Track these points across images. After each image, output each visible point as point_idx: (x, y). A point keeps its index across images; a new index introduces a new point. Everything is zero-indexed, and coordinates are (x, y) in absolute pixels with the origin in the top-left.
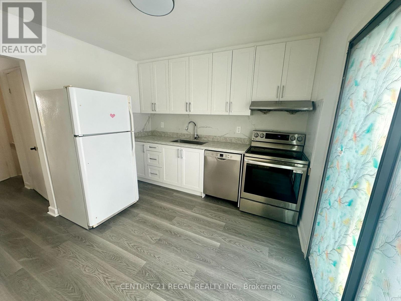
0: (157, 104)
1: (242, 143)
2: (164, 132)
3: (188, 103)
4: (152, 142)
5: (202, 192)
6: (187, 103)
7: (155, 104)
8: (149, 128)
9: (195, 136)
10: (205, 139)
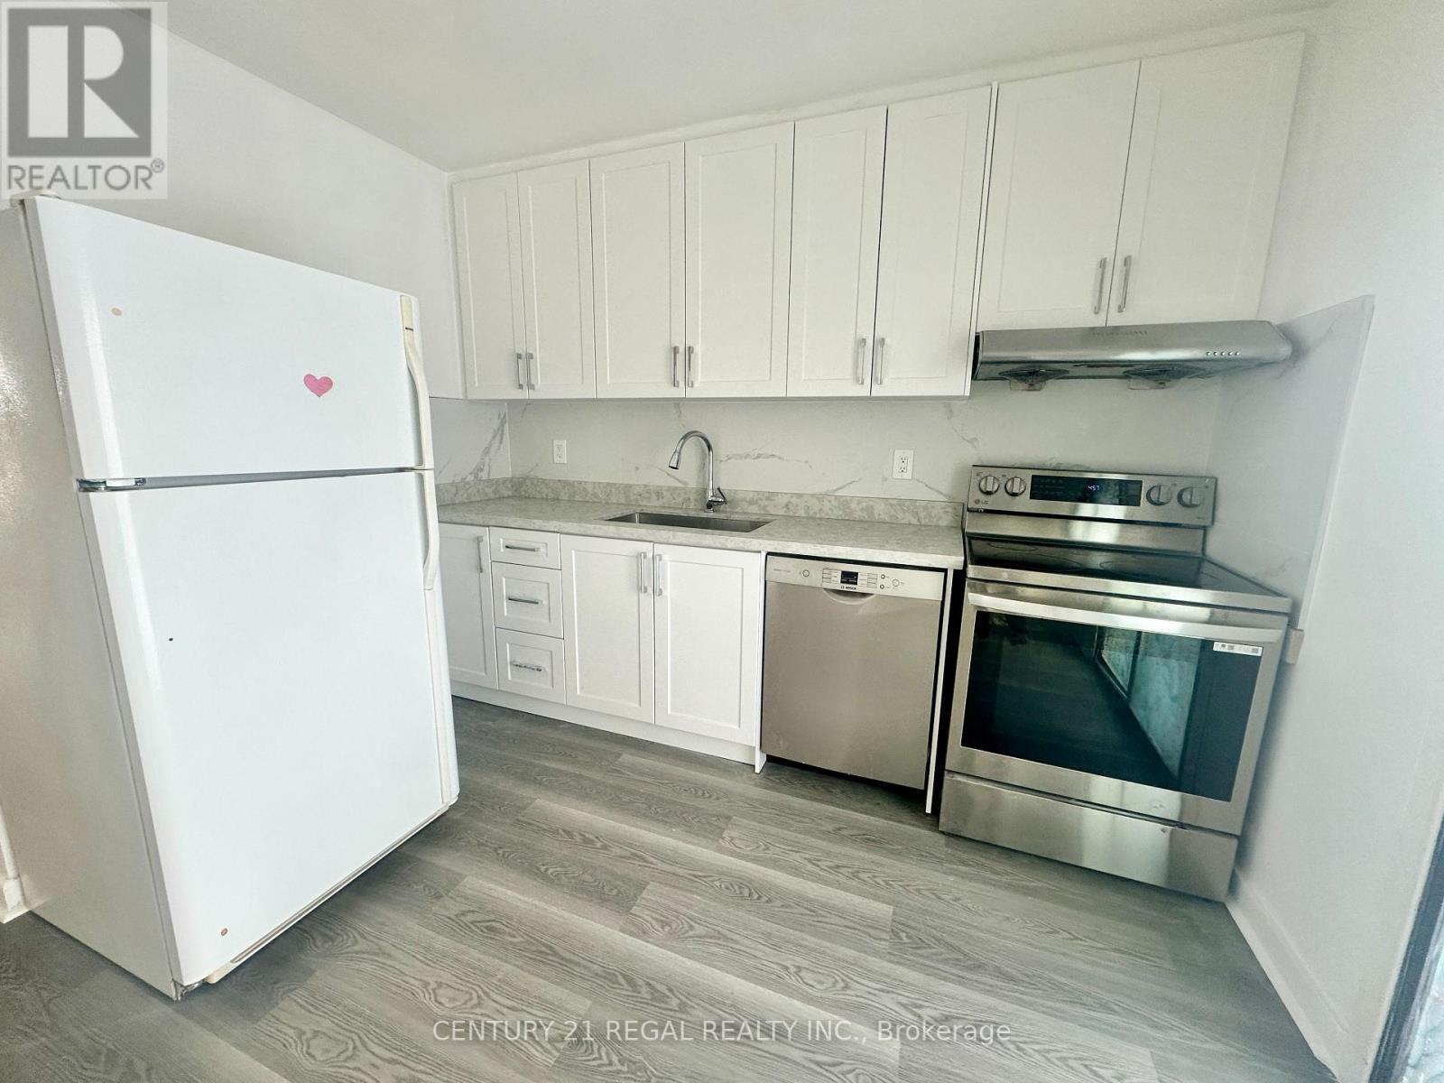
0: (537, 355)
1: (918, 520)
2: (566, 484)
3: (681, 350)
4: (520, 523)
5: (754, 748)
6: (675, 350)
7: (531, 356)
8: (503, 467)
9: (711, 494)
10: (754, 509)
